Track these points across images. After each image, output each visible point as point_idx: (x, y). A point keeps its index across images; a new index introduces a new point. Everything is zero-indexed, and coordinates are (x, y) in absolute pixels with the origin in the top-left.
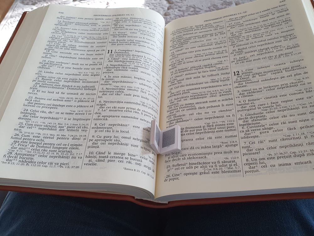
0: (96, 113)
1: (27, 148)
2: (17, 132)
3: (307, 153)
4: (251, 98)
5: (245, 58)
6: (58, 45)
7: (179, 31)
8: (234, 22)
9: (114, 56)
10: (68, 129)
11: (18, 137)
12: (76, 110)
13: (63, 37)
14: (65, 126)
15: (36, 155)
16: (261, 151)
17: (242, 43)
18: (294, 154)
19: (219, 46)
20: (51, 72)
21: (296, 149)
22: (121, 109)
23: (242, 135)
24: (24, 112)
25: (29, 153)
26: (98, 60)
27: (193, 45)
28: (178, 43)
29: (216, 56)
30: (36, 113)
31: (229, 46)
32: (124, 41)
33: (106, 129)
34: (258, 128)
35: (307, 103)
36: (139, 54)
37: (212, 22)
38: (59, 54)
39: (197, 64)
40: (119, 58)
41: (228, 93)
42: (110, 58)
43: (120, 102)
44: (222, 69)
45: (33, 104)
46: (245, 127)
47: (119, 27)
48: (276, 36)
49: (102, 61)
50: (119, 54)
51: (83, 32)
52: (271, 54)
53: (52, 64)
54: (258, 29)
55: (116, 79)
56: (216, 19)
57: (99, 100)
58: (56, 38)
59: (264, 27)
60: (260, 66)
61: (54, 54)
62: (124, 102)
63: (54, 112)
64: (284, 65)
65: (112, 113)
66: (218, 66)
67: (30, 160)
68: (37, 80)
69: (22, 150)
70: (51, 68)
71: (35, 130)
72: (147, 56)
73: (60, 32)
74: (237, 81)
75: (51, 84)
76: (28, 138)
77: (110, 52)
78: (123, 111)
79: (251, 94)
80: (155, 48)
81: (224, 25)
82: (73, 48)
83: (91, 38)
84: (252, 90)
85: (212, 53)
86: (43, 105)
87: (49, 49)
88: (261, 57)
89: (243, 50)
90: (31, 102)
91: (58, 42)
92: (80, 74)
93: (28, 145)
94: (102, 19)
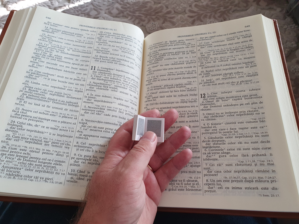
0: (78, 131)
1: (14, 161)
2: (5, 144)
3: (256, 179)
4: (214, 122)
5: (211, 81)
6: (45, 54)
7: (155, 46)
8: (204, 41)
9: (97, 73)
10: (53, 144)
11: (5, 149)
12: (61, 125)
13: (50, 46)
14: (50, 141)
15: (22, 168)
16: (219, 174)
17: (209, 65)
18: (245, 179)
19: (189, 65)
20: (37, 83)
21: (247, 175)
22: (101, 130)
23: (205, 157)
24: (11, 123)
25: (16, 167)
26: (82, 76)
27: (167, 62)
28: (154, 58)
29: (186, 76)
30: (23, 125)
31: (198, 66)
32: (107, 59)
33: (87, 149)
34: (218, 152)
35: (260, 132)
36: (120, 73)
37: (184, 38)
38: (45, 65)
39: (170, 83)
40: (101, 76)
41: (194, 115)
42: (93, 75)
43: (100, 122)
44: (191, 90)
45: (20, 116)
46: (207, 149)
47: (102, 41)
48: (239, 61)
49: (85, 76)
50: (101, 72)
51: (69, 42)
52: (234, 80)
53: (38, 74)
54: (224, 52)
55: (98, 98)
56: (188, 36)
57: (81, 117)
58: (43, 47)
59: (230, 50)
60: (223, 90)
61: (41, 64)
62: (103, 122)
63: (40, 125)
64: (244, 92)
65: (92, 133)
66: (188, 86)
67: (17, 174)
68: (24, 90)
69: (9, 163)
70: (37, 78)
71: (22, 143)
72: (126, 75)
73: (47, 40)
74: (203, 104)
75: (38, 96)
76: (15, 151)
77: (93, 68)
78: (102, 131)
79: (214, 118)
80: (134, 66)
81: (195, 44)
82: (59, 58)
83: (76, 50)
84: (215, 114)
85: (183, 73)
86: (29, 118)
87: (36, 57)
88: (225, 81)
89: (210, 73)
90: (18, 113)
91: (44, 51)
92: (65, 88)
93: (15, 158)
94: (88, 31)
